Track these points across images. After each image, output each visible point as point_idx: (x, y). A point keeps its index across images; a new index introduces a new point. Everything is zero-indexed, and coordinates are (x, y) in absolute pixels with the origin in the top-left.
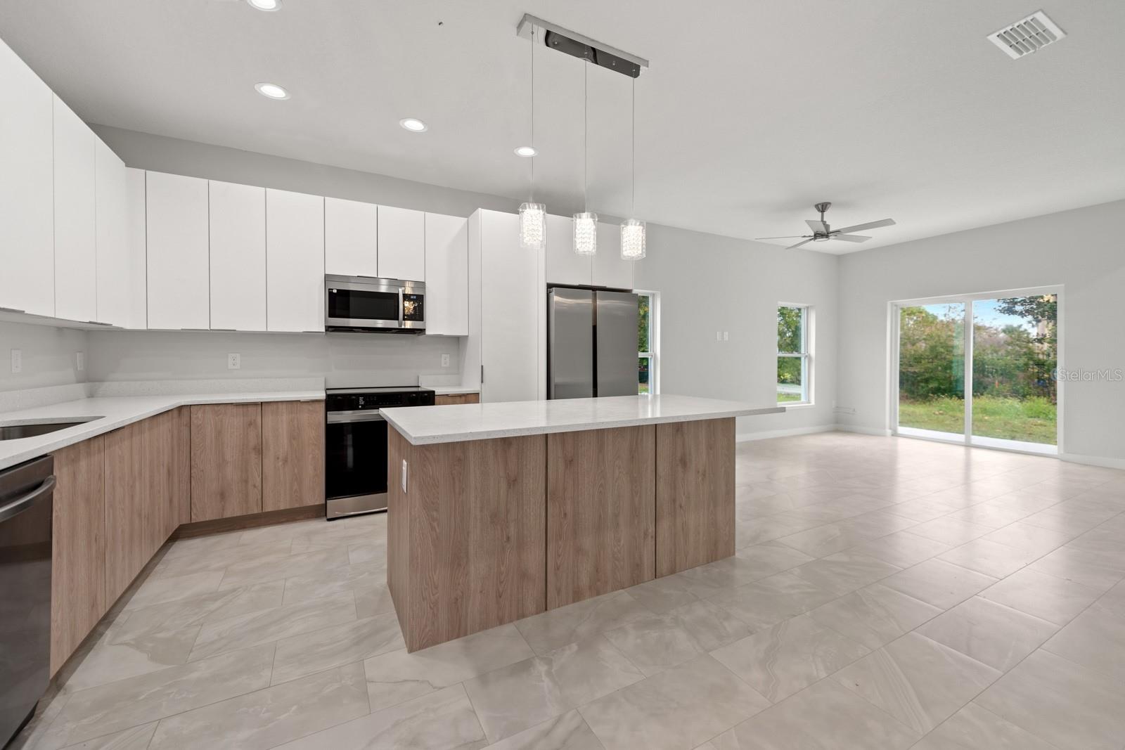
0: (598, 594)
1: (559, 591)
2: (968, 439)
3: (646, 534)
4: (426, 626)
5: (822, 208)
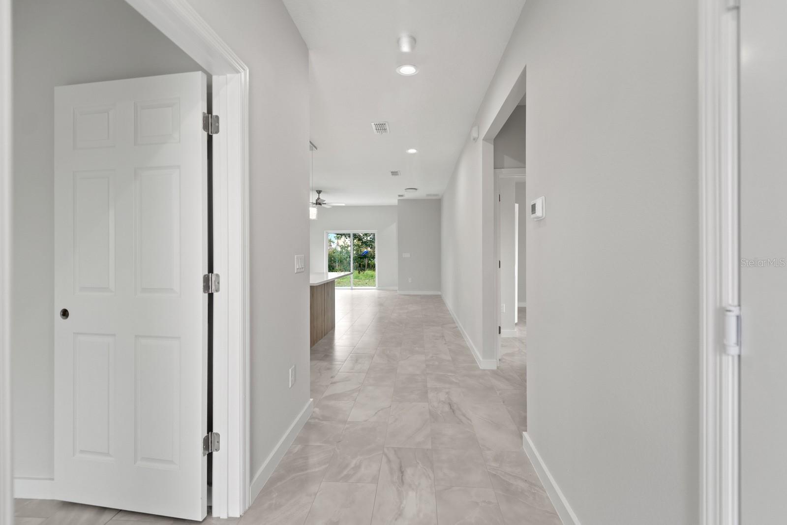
2: (352, 287)
5: (319, 192)
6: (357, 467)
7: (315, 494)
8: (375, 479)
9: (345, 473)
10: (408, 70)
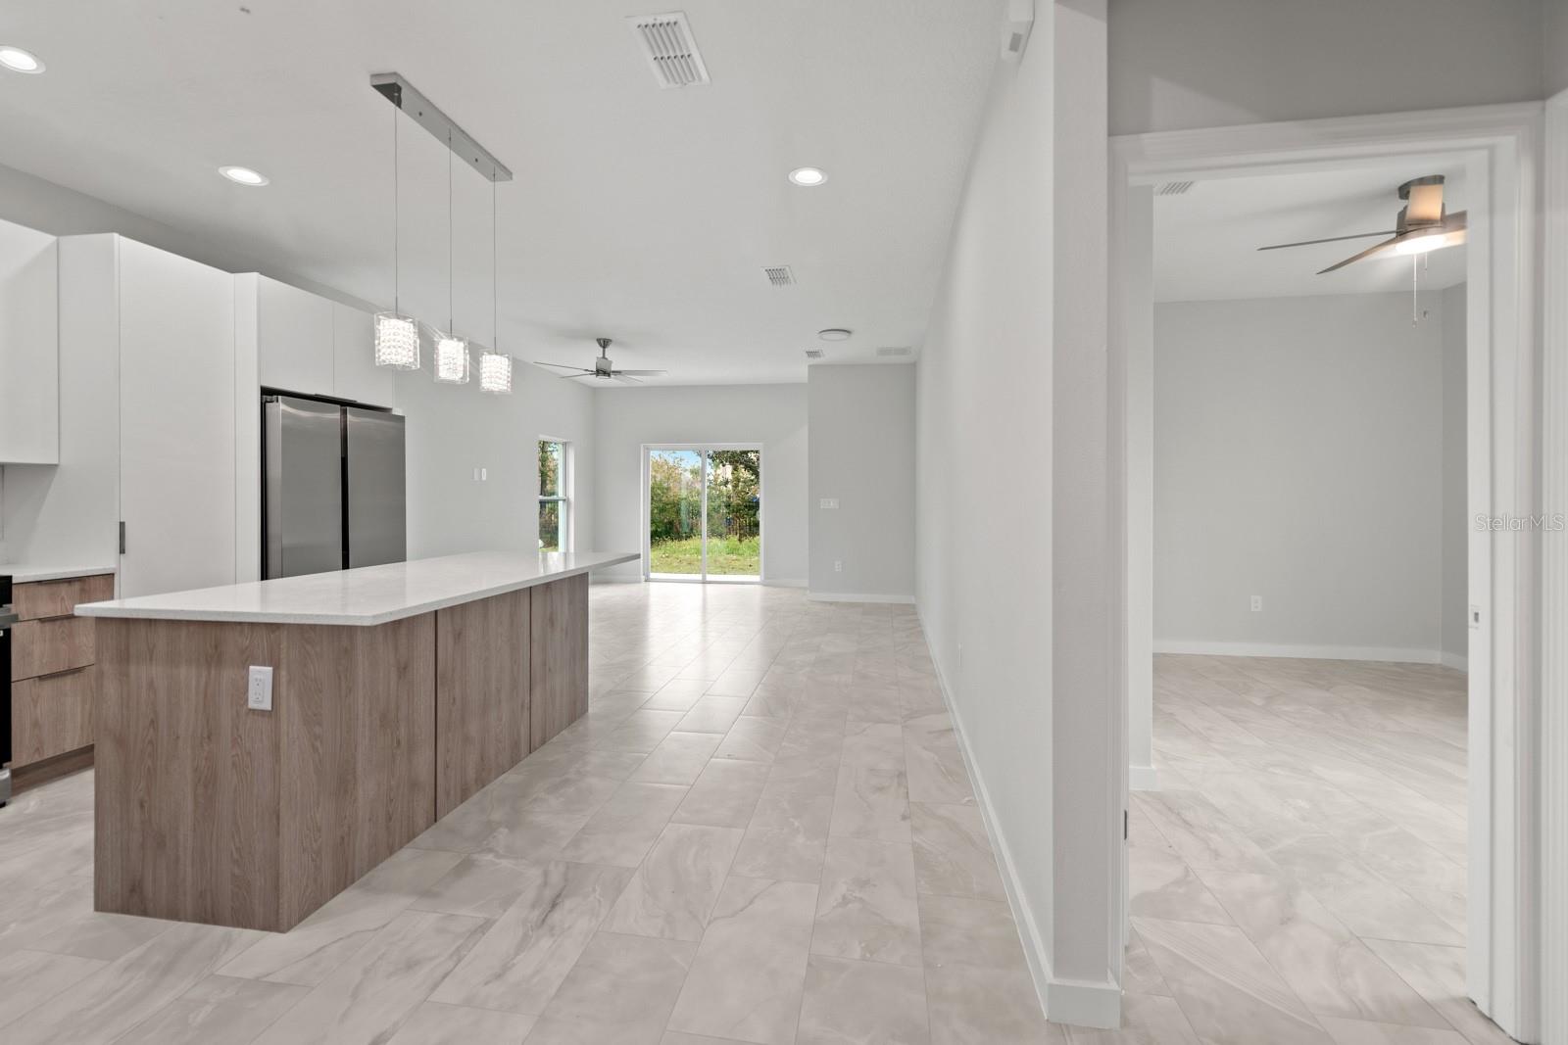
0: (483, 786)
1: (448, 794)
2: (704, 577)
3: (523, 706)
4: (307, 886)
5: (604, 343)
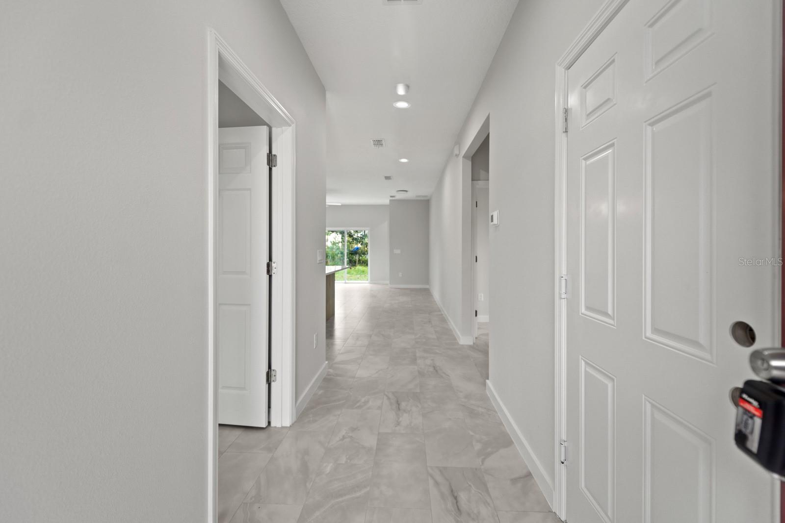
2: (345, 281)
6: (366, 402)
7: (339, 415)
8: (380, 408)
9: (358, 404)
10: (402, 105)
